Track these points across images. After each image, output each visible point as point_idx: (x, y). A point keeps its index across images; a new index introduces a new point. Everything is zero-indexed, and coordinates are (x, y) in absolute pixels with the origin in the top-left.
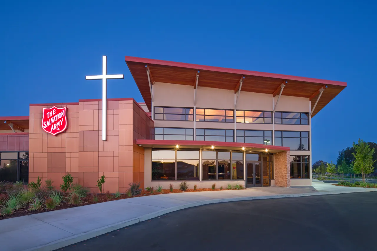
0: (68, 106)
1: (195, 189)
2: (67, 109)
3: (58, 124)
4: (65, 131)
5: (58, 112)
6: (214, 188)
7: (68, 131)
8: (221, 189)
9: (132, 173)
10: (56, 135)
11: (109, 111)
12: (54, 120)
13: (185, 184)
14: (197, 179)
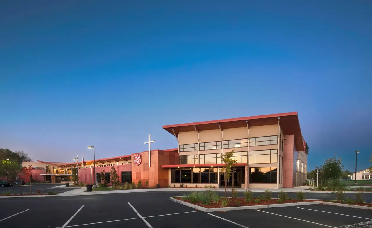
0: (141, 154)
1: (187, 187)
2: (141, 155)
3: (138, 161)
4: (140, 164)
5: (138, 156)
6: (196, 187)
7: (141, 164)
8: (201, 187)
9: (158, 180)
10: (138, 165)
11: (152, 155)
12: (137, 159)
13: (183, 185)
14: (190, 182)
